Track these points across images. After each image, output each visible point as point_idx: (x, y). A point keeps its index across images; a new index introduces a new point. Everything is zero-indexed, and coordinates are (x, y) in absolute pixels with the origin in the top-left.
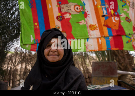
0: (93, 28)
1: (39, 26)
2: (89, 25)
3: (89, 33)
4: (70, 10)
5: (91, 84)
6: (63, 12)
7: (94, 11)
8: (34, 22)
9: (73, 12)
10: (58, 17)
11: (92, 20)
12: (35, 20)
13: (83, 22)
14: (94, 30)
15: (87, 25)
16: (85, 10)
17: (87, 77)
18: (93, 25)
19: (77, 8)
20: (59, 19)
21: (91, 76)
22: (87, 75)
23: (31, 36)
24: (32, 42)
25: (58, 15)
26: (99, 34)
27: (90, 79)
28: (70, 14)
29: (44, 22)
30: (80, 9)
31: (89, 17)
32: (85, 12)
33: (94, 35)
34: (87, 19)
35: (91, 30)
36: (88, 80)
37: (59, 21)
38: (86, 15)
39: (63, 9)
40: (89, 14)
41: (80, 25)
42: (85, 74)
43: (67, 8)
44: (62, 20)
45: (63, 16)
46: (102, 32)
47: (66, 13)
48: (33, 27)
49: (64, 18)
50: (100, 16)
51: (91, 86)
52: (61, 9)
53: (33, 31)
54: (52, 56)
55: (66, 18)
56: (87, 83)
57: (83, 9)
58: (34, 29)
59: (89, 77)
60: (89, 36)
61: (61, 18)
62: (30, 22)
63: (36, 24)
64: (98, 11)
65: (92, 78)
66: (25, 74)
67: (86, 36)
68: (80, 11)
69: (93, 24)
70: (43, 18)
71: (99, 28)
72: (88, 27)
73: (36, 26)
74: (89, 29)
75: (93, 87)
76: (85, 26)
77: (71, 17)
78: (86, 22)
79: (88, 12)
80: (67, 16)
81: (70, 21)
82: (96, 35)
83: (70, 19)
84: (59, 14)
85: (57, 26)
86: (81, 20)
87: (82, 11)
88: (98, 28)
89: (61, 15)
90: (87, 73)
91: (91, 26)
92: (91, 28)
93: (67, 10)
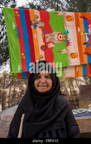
0: (74, 56)
1: (25, 56)
2: (70, 53)
3: (69, 61)
4: (54, 39)
5: (79, 108)
6: (47, 41)
7: (76, 39)
8: (21, 53)
9: (56, 41)
10: (42, 47)
11: (74, 48)
12: (22, 51)
13: (64, 51)
14: (75, 58)
15: (68, 53)
16: (68, 38)
17: (74, 100)
18: (74, 54)
19: (60, 37)
20: (43, 49)
21: (78, 99)
22: (75, 97)
23: (19, 66)
24: (19, 71)
25: (42, 45)
26: (79, 62)
27: (77, 102)
28: (53, 43)
29: (30, 52)
30: (63, 37)
31: (71, 45)
32: (68, 41)
33: (74, 63)
34: (69, 47)
35: (72, 58)
36: (75, 103)
37: (43, 50)
38: (68, 43)
39: (47, 38)
40: (71, 43)
41: (62, 53)
42: (72, 97)
43: (51, 37)
44: (45, 49)
45: (47, 46)
46: (82, 59)
47: (49, 42)
48: (20, 57)
49: (48, 48)
50: (82, 44)
51: (78, 109)
52: (46, 38)
53: (20, 61)
54: (41, 87)
55: (49, 47)
56: (75, 106)
57: (66, 37)
58: (21, 59)
59: (76, 100)
60: (69, 64)
61: (45, 48)
62: (17, 53)
63: (23, 54)
64: (81, 38)
65: (79, 101)
66: (14, 96)
67: (66, 64)
68: (63, 40)
69: (74, 52)
70: (29, 48)
71: (80, 56)
72: (69, 55)
73: (22, 56)
74: (70, 58)
75: (80, 111)
76: (66, 55)
77: (54, 47)
78: (68, 50)
79: (70, 40)
80: (51, 45)
81: (53, 51)
82: (76, 63)
83: (52, 48)
84: (44, 44)
85: (41, 55)
86: (63, 49)
87: (64, 40)
88: (78, 56)
89: (45, 44)
90: (75, 96)
91: (72, 54)
92: (72, 56)
93: (51, 39)
